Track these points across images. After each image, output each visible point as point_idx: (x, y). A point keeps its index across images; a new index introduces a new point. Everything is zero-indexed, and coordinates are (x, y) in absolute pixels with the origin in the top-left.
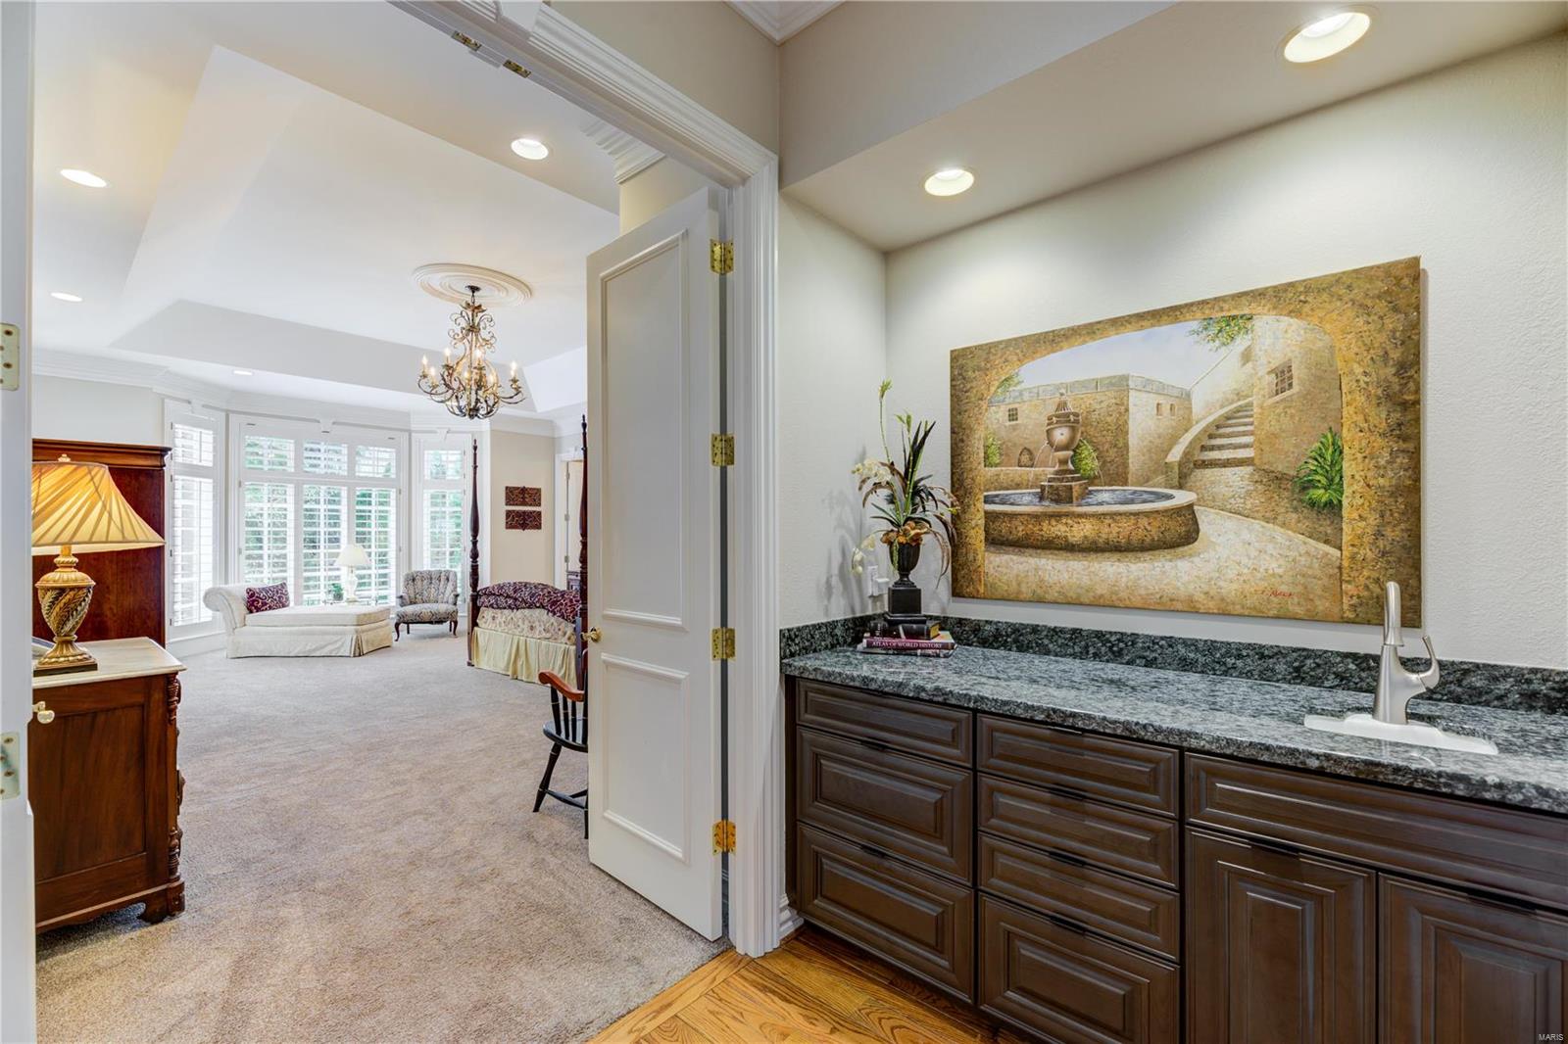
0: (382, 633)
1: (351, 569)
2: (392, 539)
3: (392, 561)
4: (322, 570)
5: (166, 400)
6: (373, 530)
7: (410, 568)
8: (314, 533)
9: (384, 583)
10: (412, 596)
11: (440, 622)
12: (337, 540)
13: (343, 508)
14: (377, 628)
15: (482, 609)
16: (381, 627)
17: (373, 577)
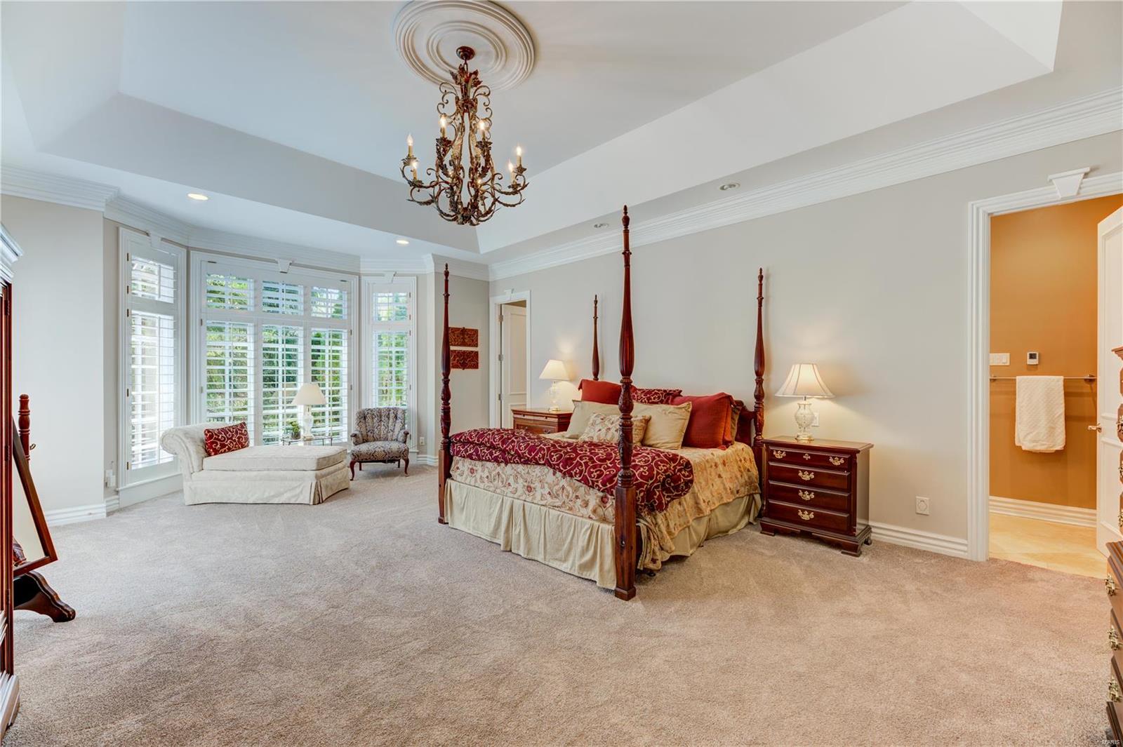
0: (339, 476)
1: (308, 407)
2: (344, 378)
3: (344, 400)
4: (281, 408)
5: (121, 229)
6: (327, 369)
7: (360, 406)
8: (274, 372)
9: (337, 420)
10: (364, 433)
11: (392, 461)
12: (294, 379)
13: (300, 347)
14: (335, 471)
15: (456, 458)
16: (339, 469)
17: (327, 413)
